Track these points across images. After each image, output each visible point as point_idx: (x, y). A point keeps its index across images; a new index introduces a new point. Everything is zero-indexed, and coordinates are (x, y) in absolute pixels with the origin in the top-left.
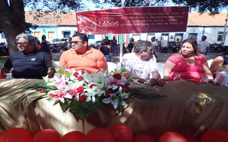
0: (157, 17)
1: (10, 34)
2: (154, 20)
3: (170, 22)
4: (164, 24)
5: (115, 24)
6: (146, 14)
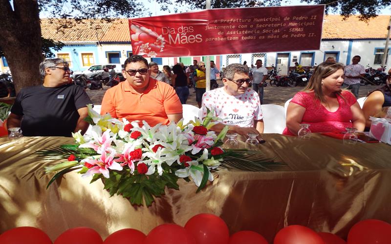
1: (15, 59)
2: (264, 31)
3: (292, 33)
4: (281, 37)
5: (196, 39)
6: (249, 21)
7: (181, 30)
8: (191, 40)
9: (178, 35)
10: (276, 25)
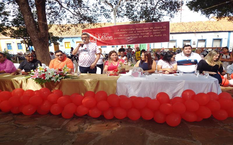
0: (143, 31)
2: (141, 34)
3: (155, 34)
4: (149, 36)
6: (134, 29)
7: (103, 35)
8: (108, 39)
9: (102, 36)
10: (147, 31)
